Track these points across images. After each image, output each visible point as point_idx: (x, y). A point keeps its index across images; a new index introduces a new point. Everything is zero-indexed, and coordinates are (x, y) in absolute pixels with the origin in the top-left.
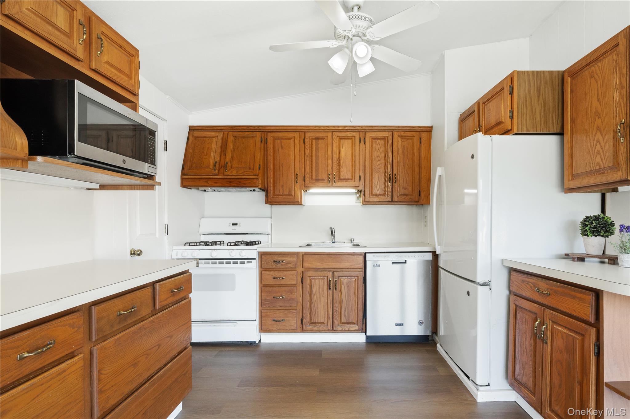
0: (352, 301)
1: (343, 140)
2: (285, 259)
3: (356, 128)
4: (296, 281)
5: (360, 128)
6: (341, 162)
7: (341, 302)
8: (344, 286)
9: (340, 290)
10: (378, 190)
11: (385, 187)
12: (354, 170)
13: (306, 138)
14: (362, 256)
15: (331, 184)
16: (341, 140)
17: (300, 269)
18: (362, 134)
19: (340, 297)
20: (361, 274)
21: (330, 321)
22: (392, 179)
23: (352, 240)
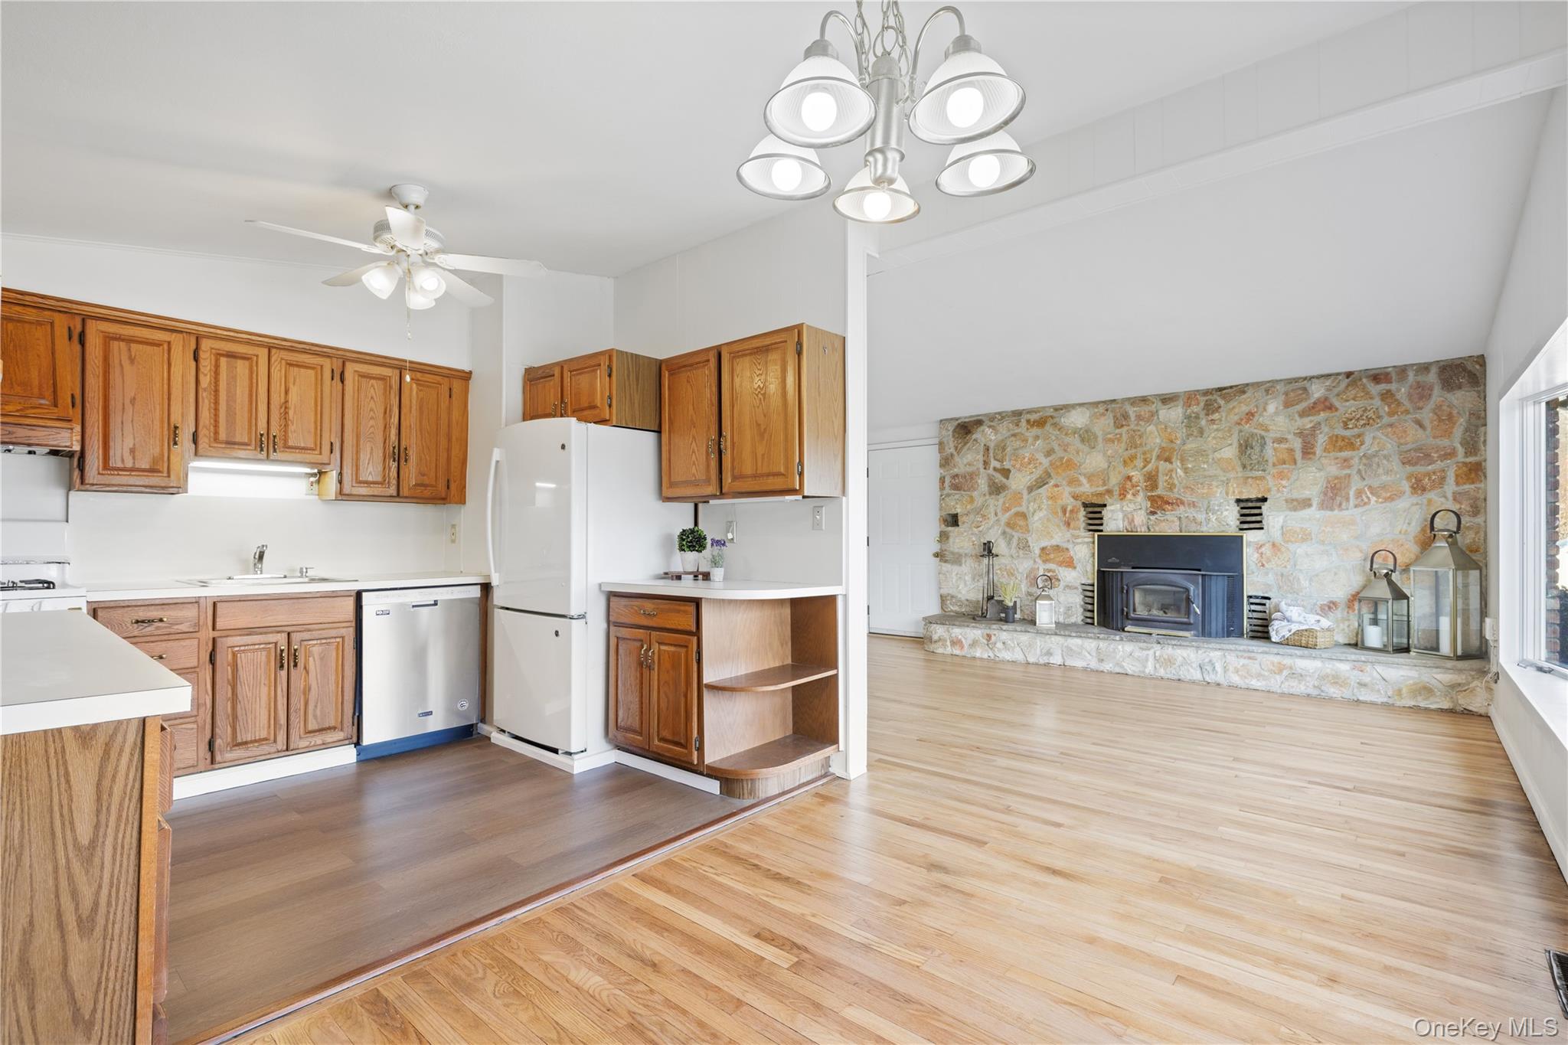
0: (330, 686)
1: (295, 369)
2: (167, 615)
3: (325, 350)
4: (196, 660)
5: (334, 351)
6: (291, 413)
7: (307, 691)
8: (314, 658)
9: (305, 668)
10: (370, 473)
11: (384, 469)
12: (319, 432)
13: (203, 351)
14: (352, 598)
15: (265, 455)
16: (291, 368)
17: (207, 634)
18: (339, 363)
19: (305, 681)
20: (350, 633)
21: (282, 732)
22: (399, 455)
23: (305, 570)
